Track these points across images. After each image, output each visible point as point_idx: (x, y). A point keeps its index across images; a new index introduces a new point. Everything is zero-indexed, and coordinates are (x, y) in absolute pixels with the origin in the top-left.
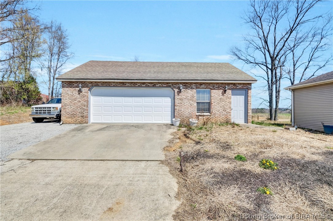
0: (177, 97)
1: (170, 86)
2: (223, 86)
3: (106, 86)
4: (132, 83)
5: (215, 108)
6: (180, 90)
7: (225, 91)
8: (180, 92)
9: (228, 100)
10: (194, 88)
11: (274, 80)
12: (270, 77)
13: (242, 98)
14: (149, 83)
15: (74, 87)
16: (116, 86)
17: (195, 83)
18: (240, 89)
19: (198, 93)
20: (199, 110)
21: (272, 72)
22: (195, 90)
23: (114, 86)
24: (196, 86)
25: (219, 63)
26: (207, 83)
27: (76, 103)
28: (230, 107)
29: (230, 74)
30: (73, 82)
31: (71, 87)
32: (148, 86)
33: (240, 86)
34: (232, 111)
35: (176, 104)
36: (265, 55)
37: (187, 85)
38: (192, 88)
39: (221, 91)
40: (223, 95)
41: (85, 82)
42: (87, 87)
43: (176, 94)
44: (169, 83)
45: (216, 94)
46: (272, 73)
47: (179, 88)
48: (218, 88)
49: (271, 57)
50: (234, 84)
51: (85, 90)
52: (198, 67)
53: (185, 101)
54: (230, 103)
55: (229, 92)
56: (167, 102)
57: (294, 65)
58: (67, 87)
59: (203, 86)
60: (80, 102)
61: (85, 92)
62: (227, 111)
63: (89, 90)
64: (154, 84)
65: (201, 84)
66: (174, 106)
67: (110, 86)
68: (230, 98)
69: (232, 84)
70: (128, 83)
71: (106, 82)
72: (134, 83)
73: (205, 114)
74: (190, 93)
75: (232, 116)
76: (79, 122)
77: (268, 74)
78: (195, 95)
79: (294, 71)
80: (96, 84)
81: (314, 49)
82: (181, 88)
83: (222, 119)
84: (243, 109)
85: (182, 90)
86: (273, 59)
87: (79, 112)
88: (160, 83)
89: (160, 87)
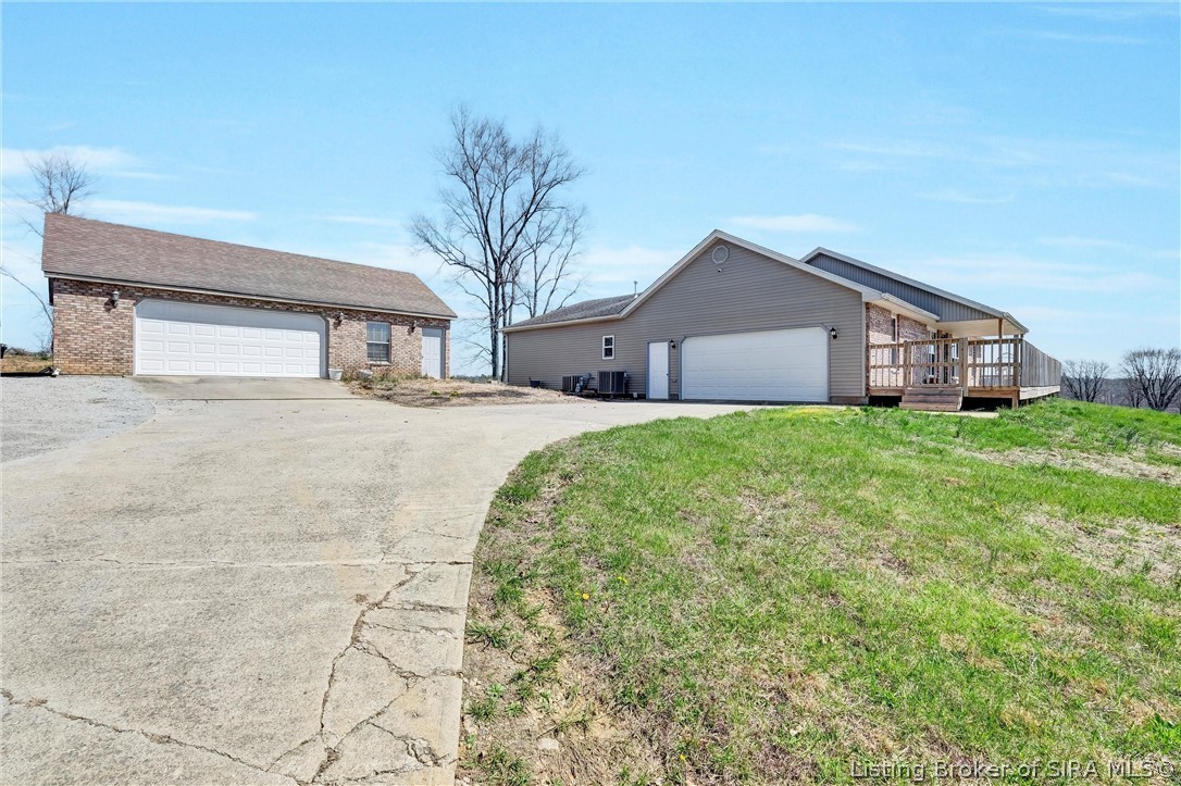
0: (332, 332)
1: (320, 313)
2: (411, 321)
3: (182, 300)
4: (243, 299)
5: (398, 353)
6: (340, 322)
7: (413, 328)
8: (339, 323)
9: (417, 343)
10: (362, 320)
11: (500, 306)
12: (493, 299)
13: (437, 341)
14: (280, 303)
15: (91, 295)
16: (207, 303)
17: (365, 312)
18: (434, 327)
19: (369, 328)
20: (370, 356)
21: (497, 289)
22: (365, 323)
23: (200, 302)
24: (367, 316)
25: (398, 273)
26: (385, 314)
27: (99, 329)
28: (420, 354)
29: (420, 302)
30: (90, 283)
31: (83, 294)
32: (278, 309)
33: (435, 323)
34: (422, 360)
35: (332, 343)
36: (485, 250)
37: (352, 313)
38: (359, 319)
39: (406, 328)
40: (409, 334)
41: (124, 286)
42: (131, 297)
43: (331, 327)
44: (319, 307)
45: (400, 332)
46: (497, 294)
47: (338, 318)
48: (402, 323)
49: (495, 260)
50: (426, 319)
51: (123, 304)
52: (360, 278)
53: (348, 340)
54: (420, 347)
55: (418, 330)
56: (313, 340)
57: (536, 282)
58: (71, 293)
59: (377, 318)
60: (111, 328)
61: (125, 308)
62: (416, 358)
63: (134, 304)
64: (289, 307)
65: (375, 314)
66: (328, 347)
67: (189, 301)
68: (420, 340)
69: (423, 318)
70: (234, 298)
71: (181, 293)
72: (248, 300)
73: (383, 363)
74: (354, 328)
75: (423, 368)
76: (109, 371)
77: (490, 293)
78: (365, 331)
79: (536, 291)
80: (156, 294)
81: (562, 260)
82: (342, 318)
83: (408, 370)
84: (439, 357)
85: (344, 321)
86: (498, 264)
87: (109, 350)
88: (301, 305)
89: (301, 311)
